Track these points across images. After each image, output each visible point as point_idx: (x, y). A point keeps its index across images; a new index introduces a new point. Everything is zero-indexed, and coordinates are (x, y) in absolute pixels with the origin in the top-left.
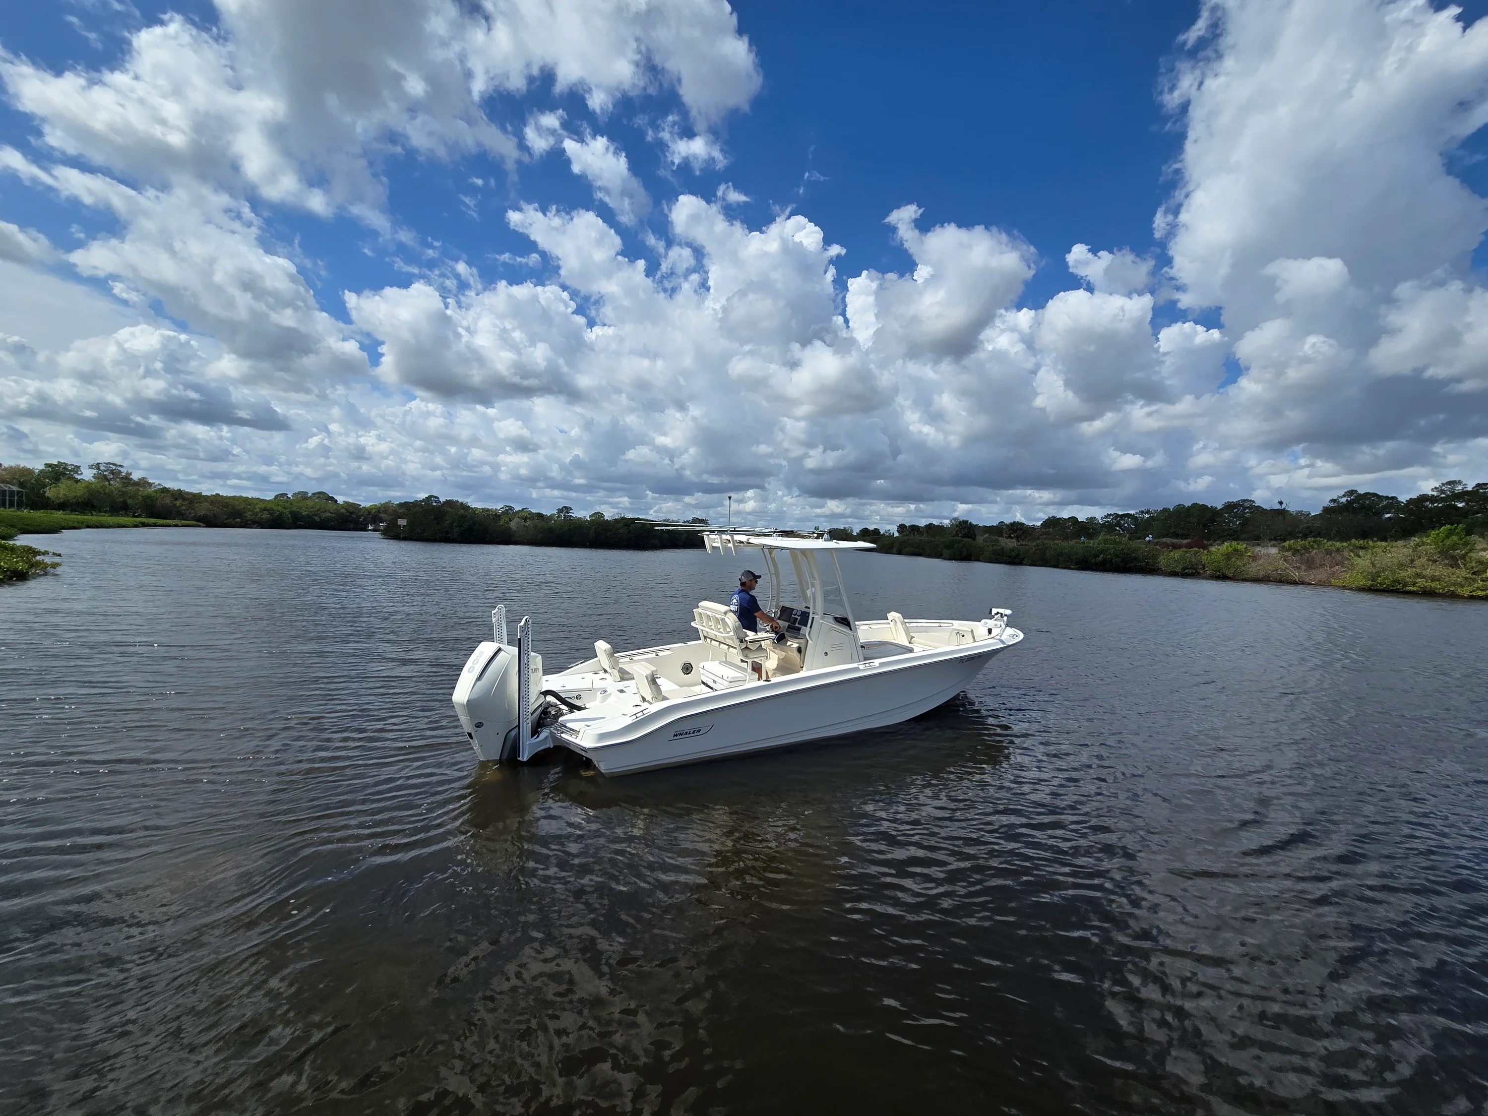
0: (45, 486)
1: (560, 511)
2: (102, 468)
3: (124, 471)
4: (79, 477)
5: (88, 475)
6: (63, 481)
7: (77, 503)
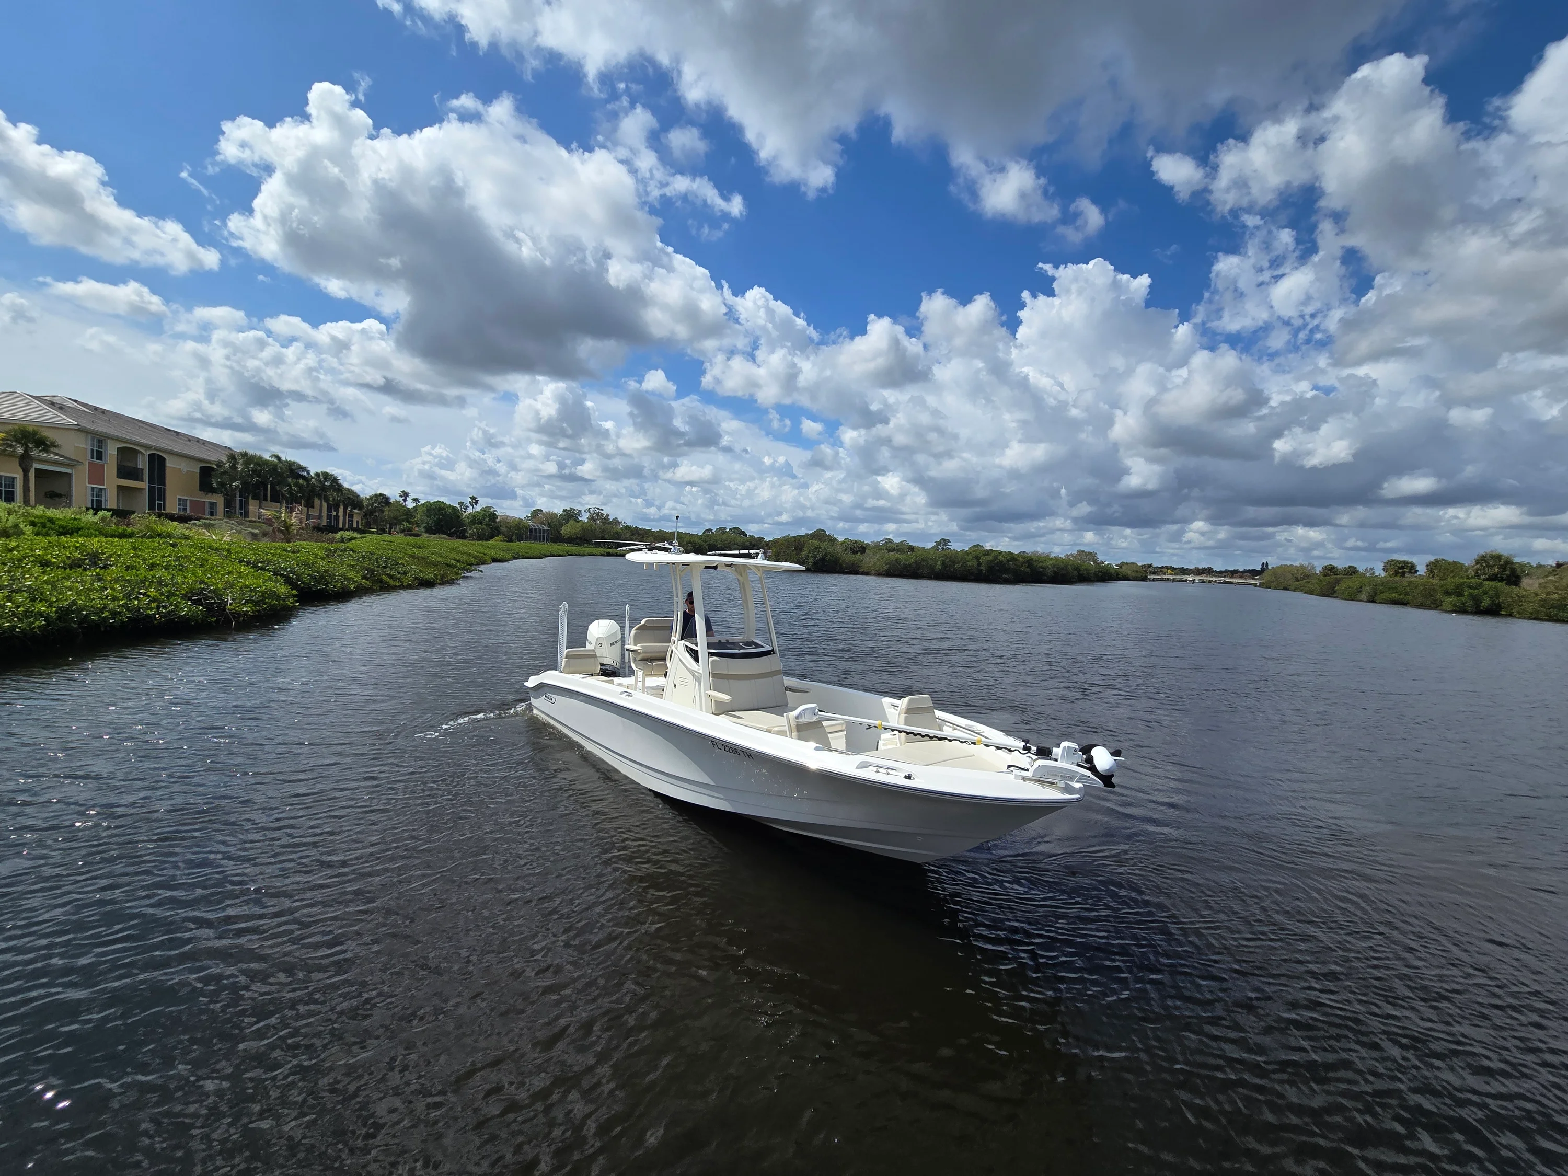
0: (561, 525)
2: (592, 511)
3: (604, 512)
4: (580, 519)
5: (585, 518)
6: (572, 522)
7: (577, 538)
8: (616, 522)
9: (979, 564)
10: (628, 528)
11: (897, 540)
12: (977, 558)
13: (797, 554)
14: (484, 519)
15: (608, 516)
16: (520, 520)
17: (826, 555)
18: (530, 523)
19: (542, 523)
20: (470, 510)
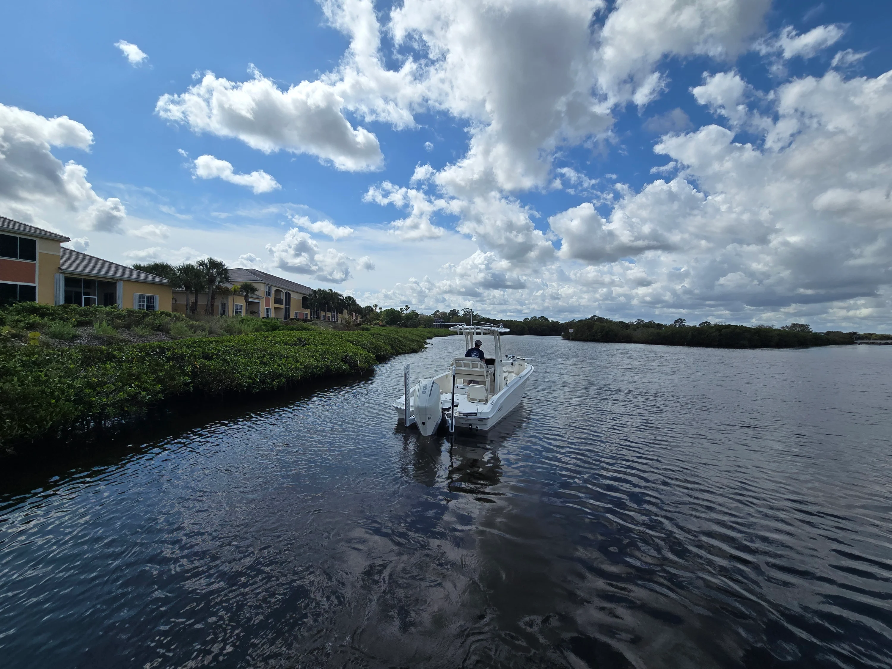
1: (676, 322)
2: (465, 310)
3: (471, 311)
4: (459, 315)
5: (461, 314)
6: (455, 317)
8: (477, 315)
9: (720, 336)
11: (646, 321)
14: (413, 316)
15: (473, 312)
16: (430, 317)
18: (434, 318)
19: (439, 318)
20: (405, 312)
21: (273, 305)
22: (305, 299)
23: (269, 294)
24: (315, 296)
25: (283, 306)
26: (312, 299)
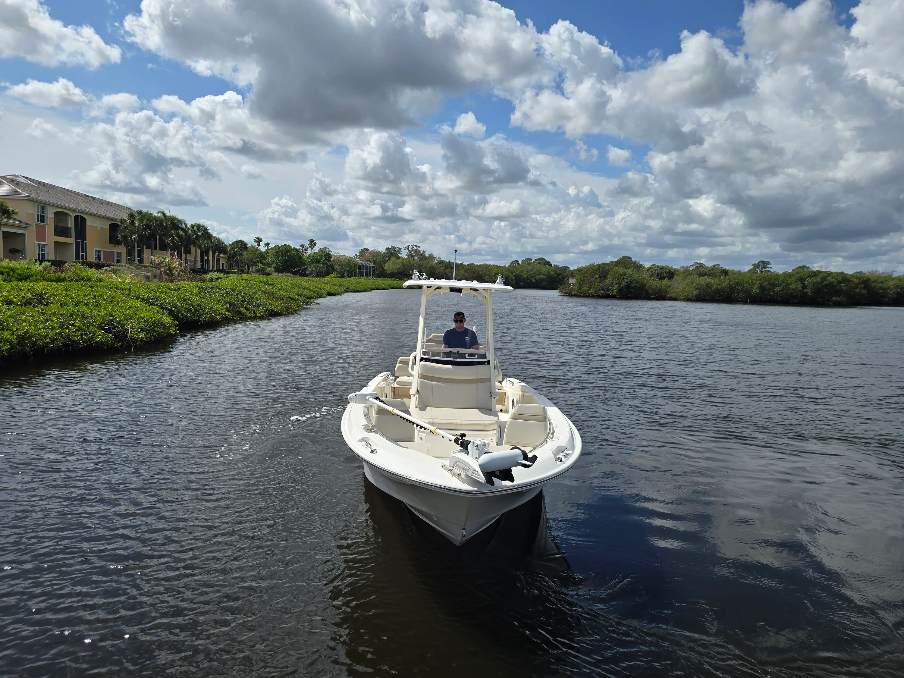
0: (385, 262)
2: (410, 249)
3: (421, 249)
4: (400, 256)
5: (404, 254)
6: (393, 259)
7: (398, 273)
8: (431, 257)
9: (804, 287)
10: (442, 262)
11: (709, 264)
12: (802, 280)
13: (601, 282)
14: (321, 259)
15: (424, 252)
16: (351, 259)
17: (631, 282)
18: (359, 261)
19: (369, 260)
20: (309, 251)
21: (51, 238)
22: (114, 228)
23: (42, 219)
24: (132, 223)
25: (72, 240)
26: (126, 228)
